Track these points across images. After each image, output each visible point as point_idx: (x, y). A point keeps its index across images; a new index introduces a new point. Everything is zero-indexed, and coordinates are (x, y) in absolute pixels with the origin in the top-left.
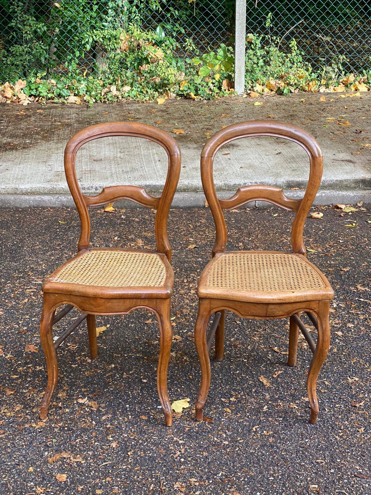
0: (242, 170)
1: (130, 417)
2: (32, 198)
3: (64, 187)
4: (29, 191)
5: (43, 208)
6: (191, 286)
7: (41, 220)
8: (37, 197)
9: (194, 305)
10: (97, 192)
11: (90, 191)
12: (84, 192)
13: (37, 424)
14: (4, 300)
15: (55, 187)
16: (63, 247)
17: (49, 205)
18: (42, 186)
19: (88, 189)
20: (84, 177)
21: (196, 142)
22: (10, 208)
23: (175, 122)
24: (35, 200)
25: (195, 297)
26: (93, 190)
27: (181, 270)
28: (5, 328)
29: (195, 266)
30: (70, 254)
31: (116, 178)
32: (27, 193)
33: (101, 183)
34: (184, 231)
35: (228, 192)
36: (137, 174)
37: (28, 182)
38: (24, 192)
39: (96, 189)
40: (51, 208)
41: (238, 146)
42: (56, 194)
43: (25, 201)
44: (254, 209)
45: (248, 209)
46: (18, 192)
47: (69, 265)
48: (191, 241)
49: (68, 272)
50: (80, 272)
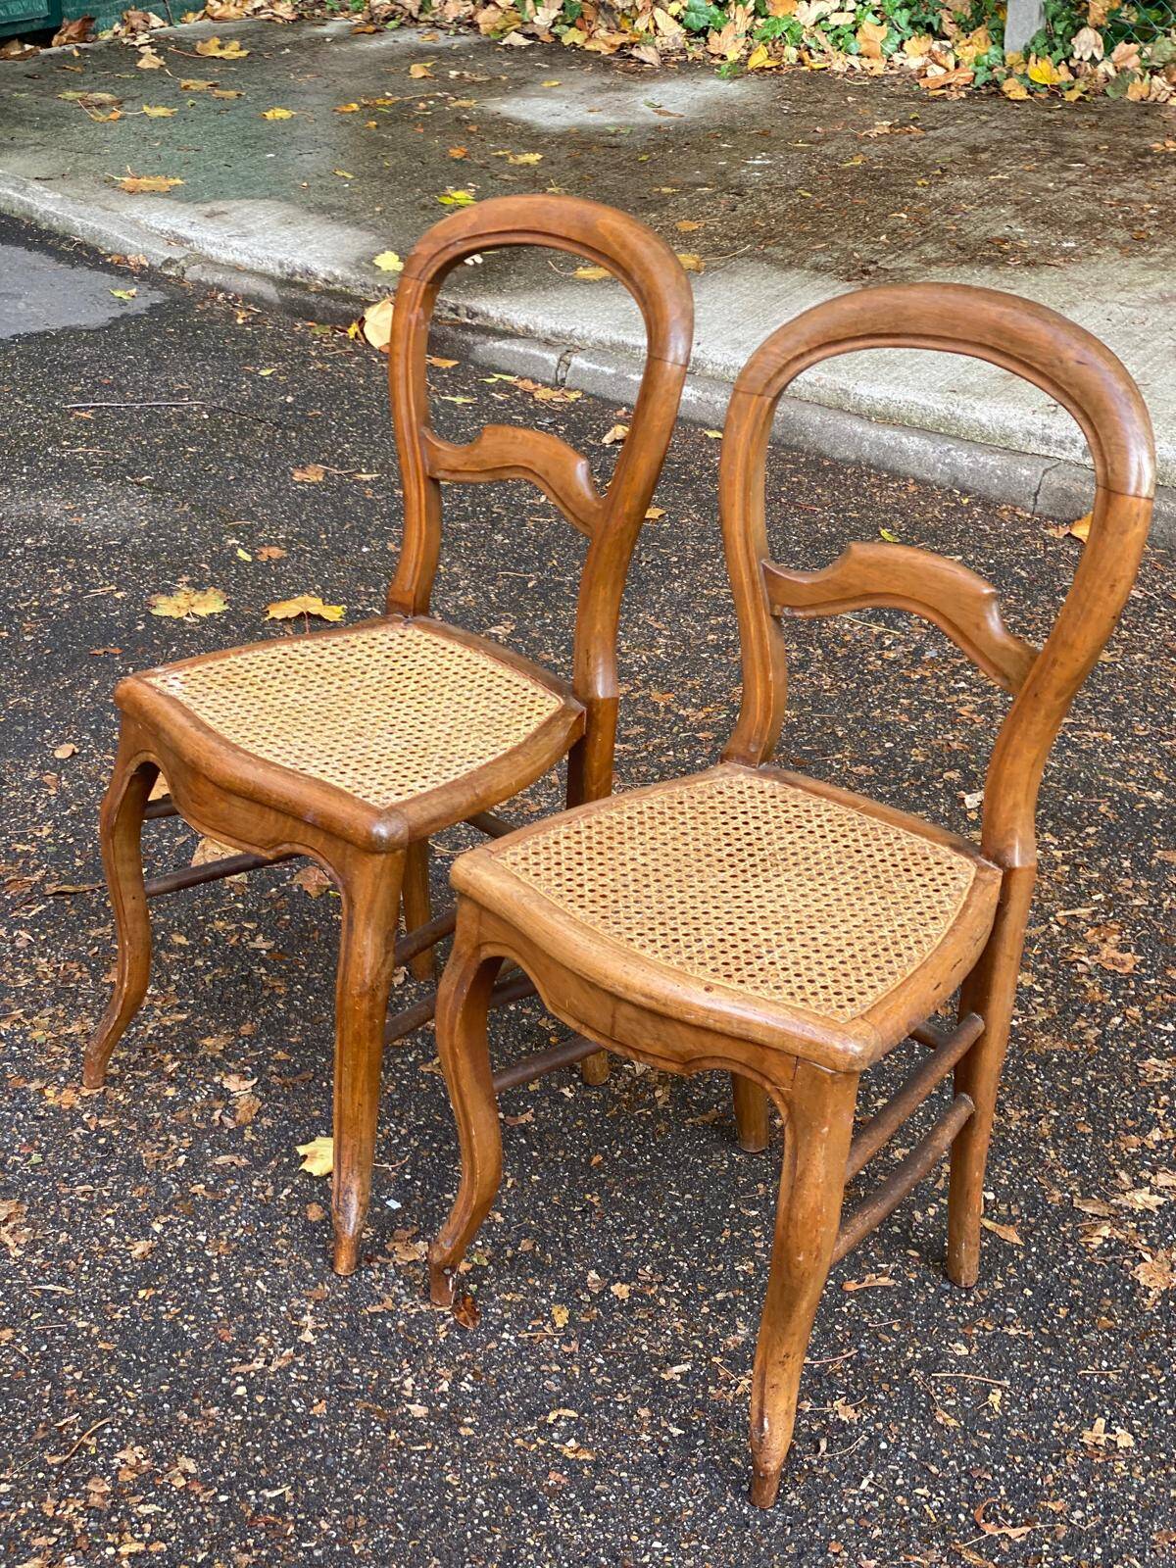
2: (872, 432)
3: (984, 420)
4: (879, 408)
5: (894, 475)
8: (888, 436)
11: (1065, 455)
12: (1044, 452)
15: (959, 412)
17: (914, 469)
18: (923, 401)
19: (1061, 444)
22: (802, 451)
24: (877, 444)
32: (864, 415)
38: (864, 407)
40: (917, 481)
42: (956, 437)
43: (851, 438)
46: (847, 407)
47: (279, 650)
49: (239, 669)
50: (274, 678)
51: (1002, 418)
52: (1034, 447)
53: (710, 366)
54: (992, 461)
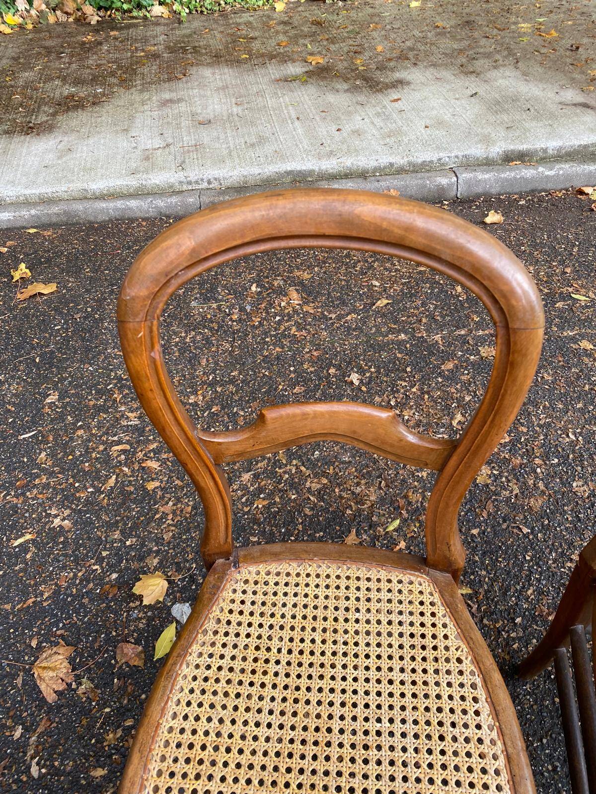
0: (428, 131)
2: (111, 205)
3: (158, 182)
4: (105, 192)
5: (132, 220)
7: (129, 248)
8: (120, 204)
9: (424, 474)
10: (211, 186)
11: (200, 187)
12: (190, 188)
14: (71, 480)
15: (144, 183)
16: (168, 316)
17: (139, 214)
18: (125, 183)
19: (197, 182)
20: (187, 161)
21: (346, 80)
22: (81, 224)
23: (306, 42)
24: (116, 209)
26: (205, 185)
27: (378, 372)
28: (75, 575)
29: (399, 355)
30: (183, 335)
31: (237, 161)
32: (102, 197)
33: (216, 172)
34: (359, 261)
35: (414, 175)
36: (269, 149)
37: (102, 176)
38: (97, 194)
39: (209, 182)
40: (143, 220)
41: (408, 83)
42: (148, 194)
43: (102, 210)
44: (455, 202)
45: (446, 203)
46: (89, 196)
47: (185, 677)
48: (376, 286)
49: (185, 736)
50: (221, 721)
51: (165, 180)
52: (185, 187)
53: (8, 199)
54: (174, 200)
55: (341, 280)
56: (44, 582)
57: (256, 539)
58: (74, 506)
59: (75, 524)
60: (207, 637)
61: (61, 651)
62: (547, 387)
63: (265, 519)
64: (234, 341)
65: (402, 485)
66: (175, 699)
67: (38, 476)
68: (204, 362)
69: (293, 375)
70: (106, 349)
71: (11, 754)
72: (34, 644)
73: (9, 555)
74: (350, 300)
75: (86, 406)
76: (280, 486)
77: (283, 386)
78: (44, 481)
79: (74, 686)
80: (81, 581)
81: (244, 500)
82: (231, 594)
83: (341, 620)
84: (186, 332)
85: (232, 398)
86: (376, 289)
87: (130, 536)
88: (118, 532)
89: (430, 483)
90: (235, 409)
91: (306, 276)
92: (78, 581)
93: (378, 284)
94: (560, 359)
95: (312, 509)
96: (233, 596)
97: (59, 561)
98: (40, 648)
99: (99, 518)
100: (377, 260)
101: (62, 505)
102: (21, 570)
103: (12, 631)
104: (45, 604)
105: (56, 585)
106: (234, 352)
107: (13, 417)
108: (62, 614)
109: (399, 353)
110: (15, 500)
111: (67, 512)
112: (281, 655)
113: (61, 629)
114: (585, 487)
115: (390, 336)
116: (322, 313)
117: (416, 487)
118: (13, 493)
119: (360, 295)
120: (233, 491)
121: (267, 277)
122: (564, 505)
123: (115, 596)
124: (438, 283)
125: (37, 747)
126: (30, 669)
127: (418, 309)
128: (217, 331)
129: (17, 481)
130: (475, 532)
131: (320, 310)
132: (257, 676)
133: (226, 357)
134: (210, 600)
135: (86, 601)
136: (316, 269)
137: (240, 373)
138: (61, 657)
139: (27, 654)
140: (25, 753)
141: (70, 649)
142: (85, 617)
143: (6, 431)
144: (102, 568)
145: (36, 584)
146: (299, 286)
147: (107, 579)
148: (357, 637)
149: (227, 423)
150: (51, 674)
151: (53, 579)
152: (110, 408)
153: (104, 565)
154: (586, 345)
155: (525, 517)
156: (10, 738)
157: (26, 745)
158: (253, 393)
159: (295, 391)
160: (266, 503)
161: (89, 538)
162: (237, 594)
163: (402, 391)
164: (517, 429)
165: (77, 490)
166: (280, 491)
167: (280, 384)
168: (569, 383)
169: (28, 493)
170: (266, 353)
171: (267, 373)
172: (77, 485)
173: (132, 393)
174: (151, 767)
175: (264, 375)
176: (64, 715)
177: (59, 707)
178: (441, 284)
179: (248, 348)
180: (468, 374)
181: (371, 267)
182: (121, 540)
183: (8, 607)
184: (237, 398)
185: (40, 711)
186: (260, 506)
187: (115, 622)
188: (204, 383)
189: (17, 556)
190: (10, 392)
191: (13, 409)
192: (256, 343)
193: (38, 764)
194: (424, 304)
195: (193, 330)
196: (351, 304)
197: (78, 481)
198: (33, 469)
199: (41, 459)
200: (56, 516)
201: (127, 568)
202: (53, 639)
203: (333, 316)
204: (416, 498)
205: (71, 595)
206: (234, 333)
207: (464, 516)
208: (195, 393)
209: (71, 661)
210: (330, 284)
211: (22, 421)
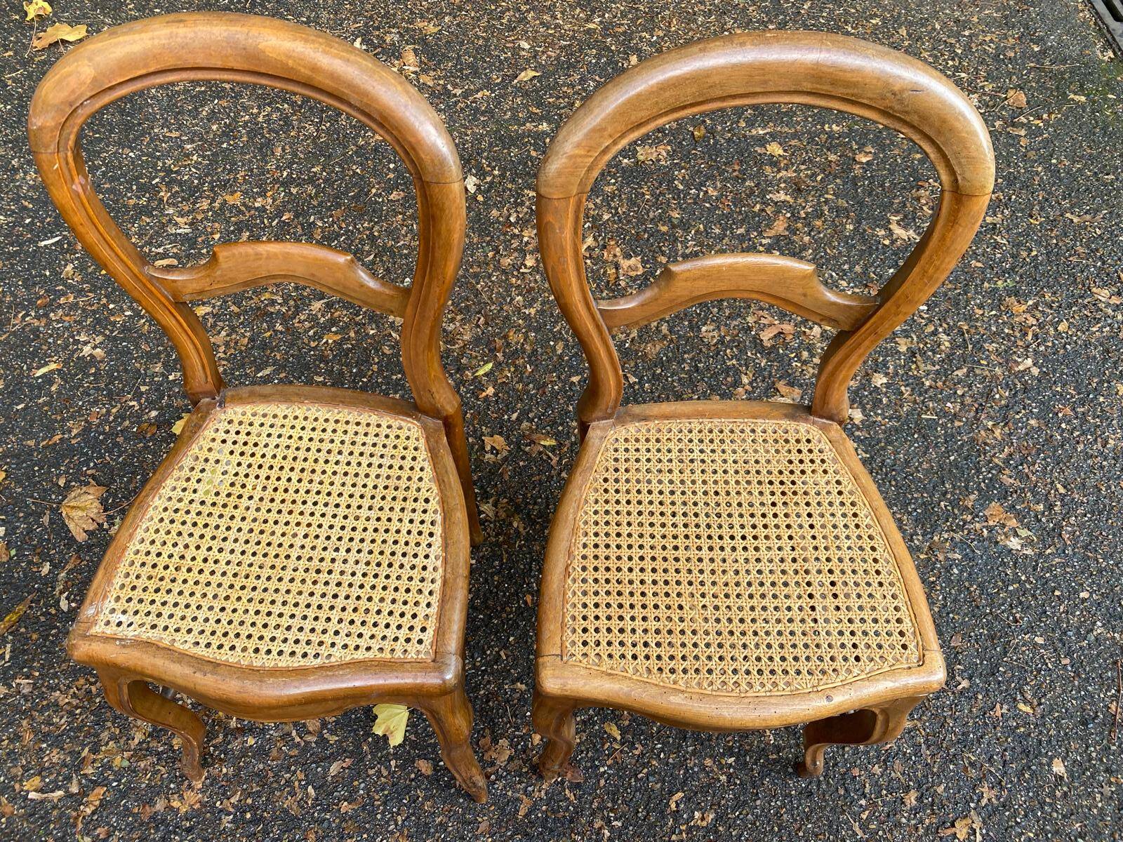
1: (393, 763)
6: (526, 239)
9: (533, 311)
13: (181, 797)
14: (104, 301)
25: (536, 281)
27: (503, 176)
28: (108, 412)
29: (534, 154)
30: (255, 111)
34: (508, 10)
47: (156, 508)
48: (524, 49)
49: (150, 557)
50: (186, 546)
55: (478, 38)
56: (72, 417)
57: (321, 379)
58: (107, 332)
59: (108, 353)
60: (183, 473)
61: (91, 490)
62: (707, 205)
63: (335, 356)
64: (321, 122)
65: (504, 324)
66: (144, 527)
67: (64, 294)
68: (278, 151)
69: (391, 176)
70: (152, 128)
71: (39, 590)
72: (62, 482)
73: (31, 386)
74: (485, 69)
75: (125, 206)
76: (357, 319)
77: (378, 189)
78: (71, 299)
79: (106, 526)
80: (116, 417)
81: (311, 333)
82: (212, 433)
83: (321, 461)
84: (259, 108)
85: (309, 203)
86: (524, 53)
87: (174, 369)
88: (160, 365)
89: (537, 321)
90: (312, 217)
91: (432, 29)
92: (111, 418)
93: (527, 46)
94: (737, 167)
95: (392, 347)
96: (214, 435)
97: (89, 395)
98: (68, 487)
99: (137, 347)
100: (533, 9)
101: (93, 330)
102: (45, 404)
103: (36, 468)
104: (73, 442)
105: (86, 421)
106: (319, 138)
107: (31, 217)
108: (93, 453)
109: (534, 150)
110: (36, 323)
111: (99, 339)
112: (256, 491)
113: (92, 468)
114: (715, 333)
115: (528, 124)
116: (444, 86)
117: (519, 325)
118: (33, 314)
119: (501, 62)
120: (299, 322)
121: (378, 29)
122: (685, 353)
123: (154, 435)
124: (609, 49)
125: (66, 582)
126: (58, 508)
127: (573, 87)
128: (301, 107)
129: (38, 298)
130: (575, 379)
131: (441, 82)
132: (227, 509)
133: (308, 145)
134: (190, 438)
135: (120, 440)
136: (447, 19)
137: (323, 170)
138: (91, 497)
139: (53, 493)
140: (54, 588)
141: (102, 490)
142: (119, 456)
143: (22, 235)
144: (140, 404)
145: (63, 420)
146: (419, 44)
147: (146, 417)
148: (333, 477)
149: (300, 236)
150: (80, 513)
151: (83, 415)
152: (154, 209)
153: (143, 401)
154: (775, 149)
155: (636, 365)
156: (38, 574)
157: (55, 579)
158: (337, 198)
159: (391, 197)
160: (338, 337)
161: (126, 371)
162: (218, 434)
163: (527, 203)
164: (655, 258)
165: (112, 313)
166: (357, 324)
167: (374, 187)
168: (737, 201)
169: (52, 314)
170: (361, 142)
171: (358, 171)
172: (111, 306)
173: (183, 191)
174: (115, 581)
175: (355, 173)
176: (94, 554)
177: (89, 547)
178: (612, 51)
179: (338, 135)
180: (614, 184)
181: (523, 20)
182: (163, 375)
183: (31, 443)
184: (315, 203)
185: (69, 549)
186: (330, 341)
187: (153, 462)
188: (276, 181)
189: (40, 387)
190: (27, 183)
191: (31, 206)
192: (351, 127)
193: (67, 598)
194: (583, 80)
195: (269, 105)
196: (486, 75)
197: (113, 302)
198: (58, 285)
199: (67, 273)
200: (86, 343)
201: (169, 406)
202: (83, 479)
203: (458, 92)
204: (515, 338)
205: (104, 433)
206: (322, 111)
207: (568, 361)
208: (263, 194)
209: (103, 501)
210: (462, 43)
211: (43, 222)
